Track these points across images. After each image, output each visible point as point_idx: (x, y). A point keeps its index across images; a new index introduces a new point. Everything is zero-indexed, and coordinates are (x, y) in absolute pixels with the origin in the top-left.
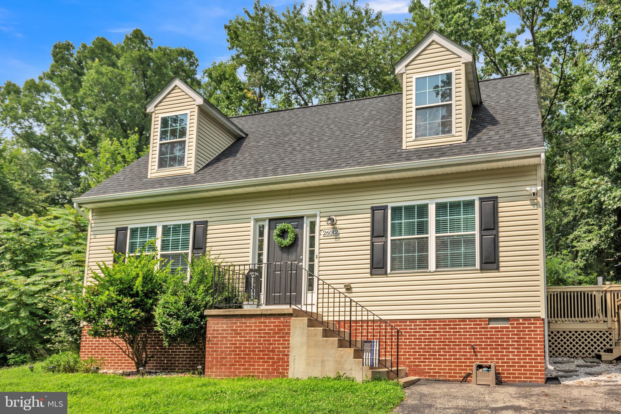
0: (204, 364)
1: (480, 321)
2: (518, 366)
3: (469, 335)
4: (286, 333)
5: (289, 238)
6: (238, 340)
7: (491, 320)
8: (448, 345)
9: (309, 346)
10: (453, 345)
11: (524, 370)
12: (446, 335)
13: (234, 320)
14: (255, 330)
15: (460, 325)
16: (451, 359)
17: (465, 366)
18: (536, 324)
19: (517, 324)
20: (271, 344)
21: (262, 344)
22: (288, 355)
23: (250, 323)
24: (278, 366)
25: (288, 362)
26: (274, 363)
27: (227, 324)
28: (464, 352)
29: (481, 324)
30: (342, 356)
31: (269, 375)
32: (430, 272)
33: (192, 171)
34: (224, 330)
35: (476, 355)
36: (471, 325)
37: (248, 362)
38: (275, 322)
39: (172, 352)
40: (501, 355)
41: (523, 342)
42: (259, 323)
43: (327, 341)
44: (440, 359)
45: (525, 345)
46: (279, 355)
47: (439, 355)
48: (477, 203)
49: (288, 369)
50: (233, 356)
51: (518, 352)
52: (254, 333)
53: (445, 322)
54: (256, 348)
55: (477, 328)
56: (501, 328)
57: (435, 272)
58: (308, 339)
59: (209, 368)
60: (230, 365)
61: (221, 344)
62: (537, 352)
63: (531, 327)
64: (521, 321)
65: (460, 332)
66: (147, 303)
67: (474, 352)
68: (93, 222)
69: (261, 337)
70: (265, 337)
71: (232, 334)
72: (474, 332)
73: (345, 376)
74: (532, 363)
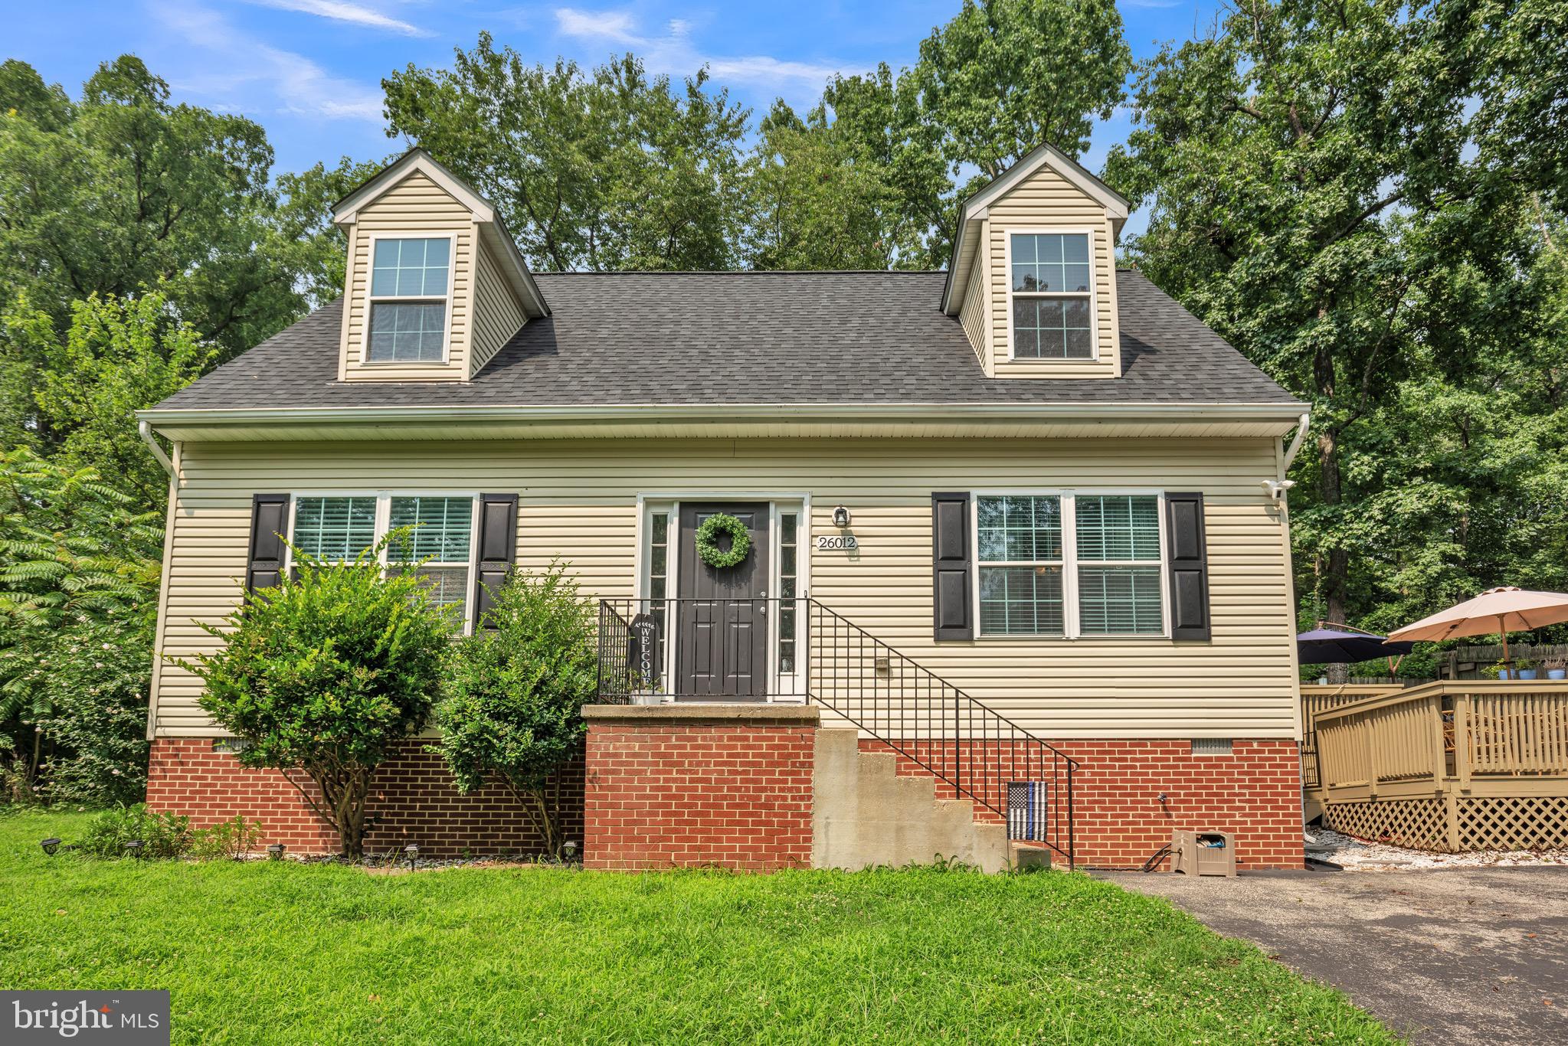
0: (582, 837)
1: (1174, 745)
2: (1253, 837)
3: (1154, 774)
4: (803, 764)
5: (735, 549)
6: (675, 780)
7: (1196, 742)
8: (1109, 795)
9: (861, 796)
10: (1121, 795)
11: (1265, 845)
12: (1104, 774)
13: (662, 731)
14: (721, 755)
15: (1135, 752)
16: (1116, 823)
17: (1146, 838)
18: (1285, 752)
19: (1248, 752)
20: (764, 789)
21: (738, 789)
22: (806, 815)
23: (704, 739)
24: (781, 841)
25: (810, 831)
26: (771, 834)
27: (642, 740)
28: (1143, 809)
29: (1177, 752)
30: (946, 818)
31: (758, 863)
32: (1068, 640)
33: (465, 375)
34: (635, 755)
35: (1169, 816)
36: (1155, 752)
37: (701, 831)
38: (772, 739)
39: (421, 808)
40: (1219, 815)
41: (1261, 787)
42: (730, 739)
43: (907, 783)
44: (1094, 823)
45: (1265, 794)
46: (785, 815)
47: (1091, 816)
48: (1161, 504)
49: (809, 849)
50: (660, 818)
51: (1251, 808)
52: (716, 764)
53: (1103, 745)
54: (724, 797)
55: (1168, 760)
56: (1218, 759)
57: (1079, 639)
58: (860, 779)
59: (595, 848)
60: (652, 840)
61: (627, 789)
62: (1288, 808)
63: (1274, 759)
64: (1255, 746)
65: (1135, 767)
66: (404, 684)
67: (1165, 809)
68: (182, 475)
69: (737, 773)
70: (746, 772)
71: (657, 764)
72: (1163, 767)
73: (955, 861)
74: (1278, 830)
